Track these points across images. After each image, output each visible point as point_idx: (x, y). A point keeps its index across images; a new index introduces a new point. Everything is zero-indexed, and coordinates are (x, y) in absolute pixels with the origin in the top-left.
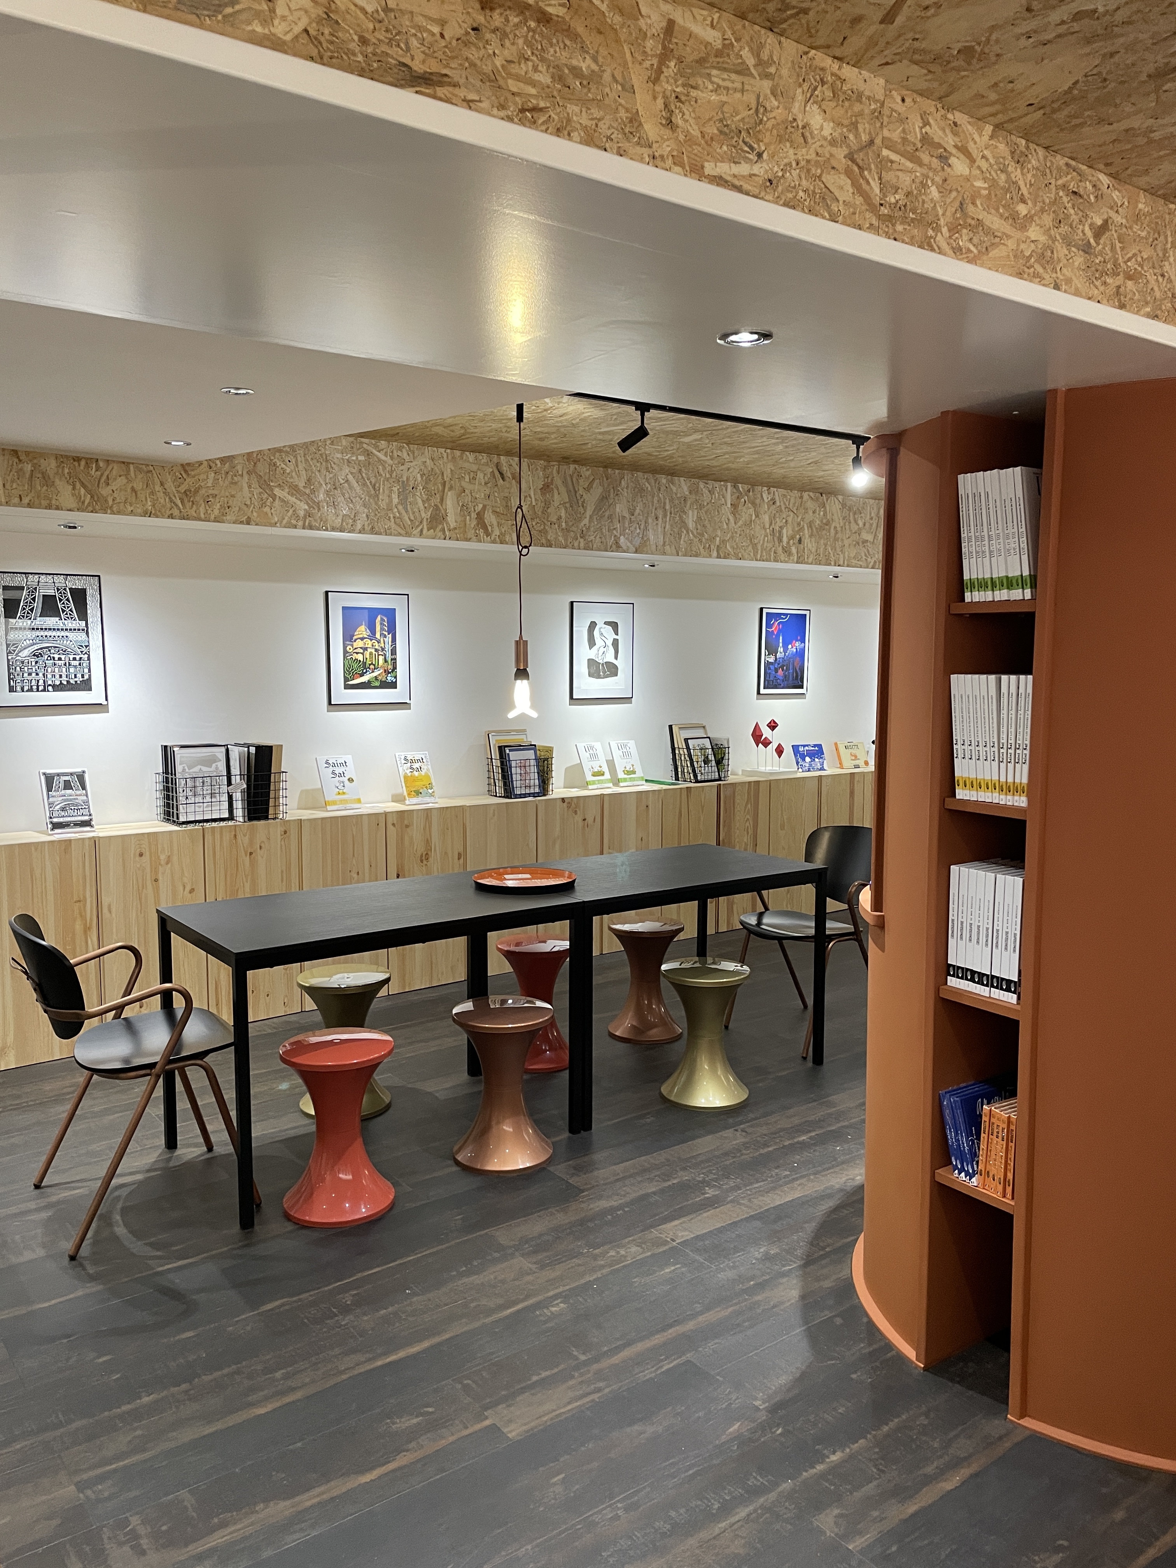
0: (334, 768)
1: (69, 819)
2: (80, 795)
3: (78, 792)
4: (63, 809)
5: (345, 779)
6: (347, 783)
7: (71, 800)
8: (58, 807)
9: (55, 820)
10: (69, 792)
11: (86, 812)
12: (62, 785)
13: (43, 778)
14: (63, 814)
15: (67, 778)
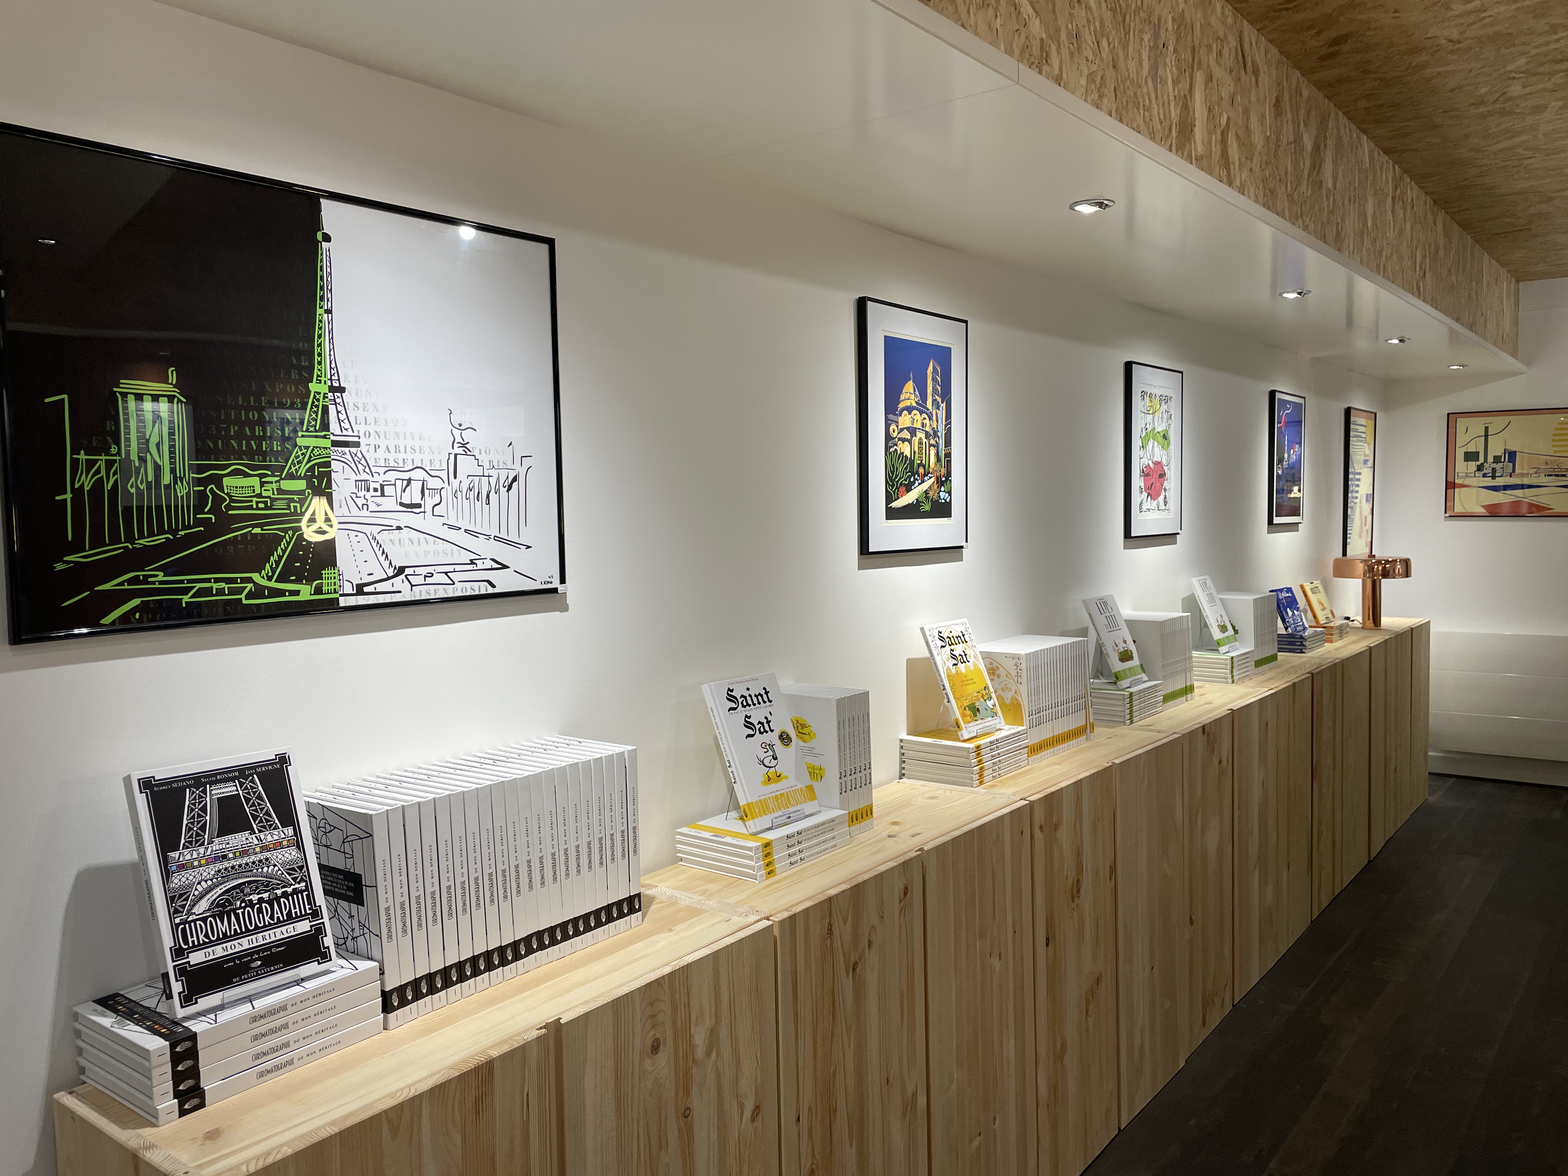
0: (748, 711)
1: (245, 944)
2: (278, 845)
3: (269, 837)
4: (222, 909)
5: (772, 738)
6: (779, 747)
7: (246, 869)
8: (203, 906)
9: (196, 958)
10: (238, 840)
11: (298, 906)
12: (211, 817)
13: (141, 801)
14: (223, 927)
15: (229, 789)
